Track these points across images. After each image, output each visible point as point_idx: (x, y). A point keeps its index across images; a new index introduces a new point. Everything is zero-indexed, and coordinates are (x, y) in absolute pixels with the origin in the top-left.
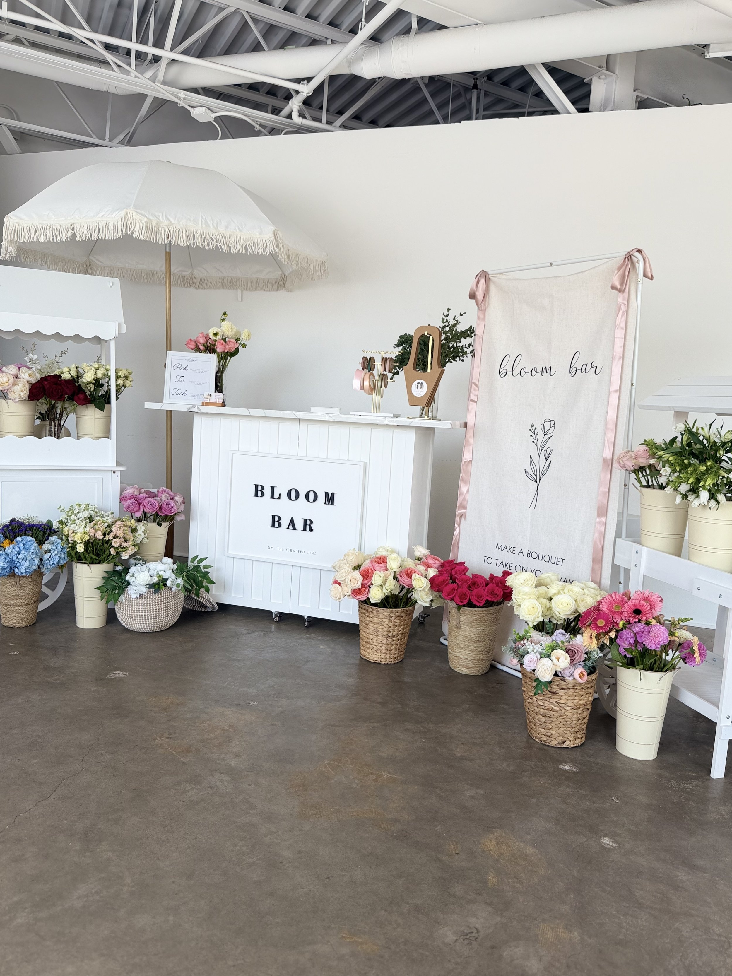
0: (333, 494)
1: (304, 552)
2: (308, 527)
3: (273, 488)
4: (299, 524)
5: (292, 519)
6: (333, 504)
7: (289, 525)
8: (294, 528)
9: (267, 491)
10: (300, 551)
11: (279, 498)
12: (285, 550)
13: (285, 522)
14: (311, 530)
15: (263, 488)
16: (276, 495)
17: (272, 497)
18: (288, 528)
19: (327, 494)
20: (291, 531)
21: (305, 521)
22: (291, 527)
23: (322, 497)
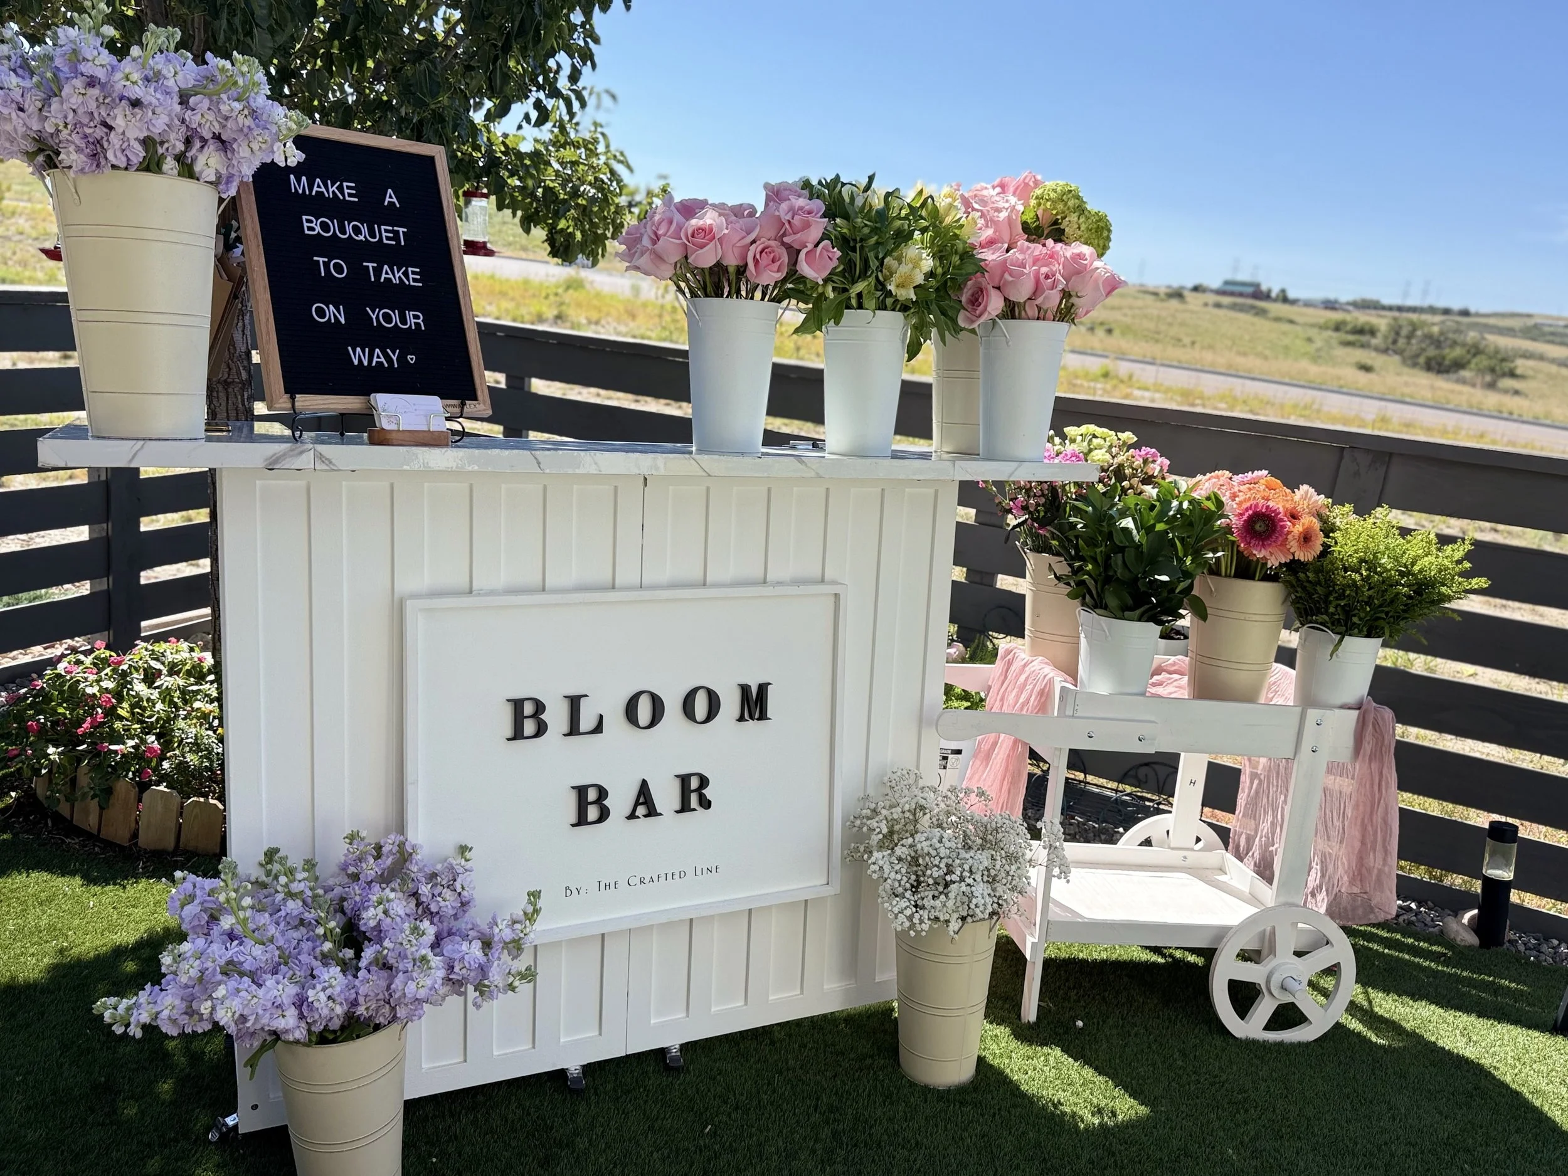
0: (763, 688)
1: (682, 874)
2: (694, 799)
3: (574, 702)
4: (666, 796)
5: (644, 783)
6: (763, 716)
7: (637, 804)
8: (652, 812)
9: (556, 716)
10: (669, 876)
11: (598, 729)
12: (622, 884)
13: (620, 801)
14: (706, 804)
15: (540, 707)
16: (587, 722)
17: (574, 729)
18: (632, 816)
19: (745, 689)
20: (643, 824)
21: (684, 780)
22: (641, 811)
23: (730, 704)
